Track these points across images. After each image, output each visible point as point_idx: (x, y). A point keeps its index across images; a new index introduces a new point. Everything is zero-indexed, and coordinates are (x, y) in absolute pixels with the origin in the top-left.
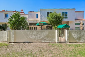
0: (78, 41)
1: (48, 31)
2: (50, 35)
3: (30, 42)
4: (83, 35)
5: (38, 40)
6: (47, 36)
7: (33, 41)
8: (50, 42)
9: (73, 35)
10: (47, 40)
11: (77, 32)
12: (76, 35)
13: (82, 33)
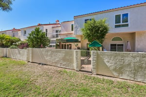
0: (116, 74)
1: (64, 51)
2: (67, 58)
3: (45, 65)
4: (129, 64)
5: (53, 63)
6: (64, 59)
7: (48, 64)
8: (67, 67)
9: (106, 61)
10: (64, 65)
11: (115, 56)
12: (111, 61)
13: (126, 58)
